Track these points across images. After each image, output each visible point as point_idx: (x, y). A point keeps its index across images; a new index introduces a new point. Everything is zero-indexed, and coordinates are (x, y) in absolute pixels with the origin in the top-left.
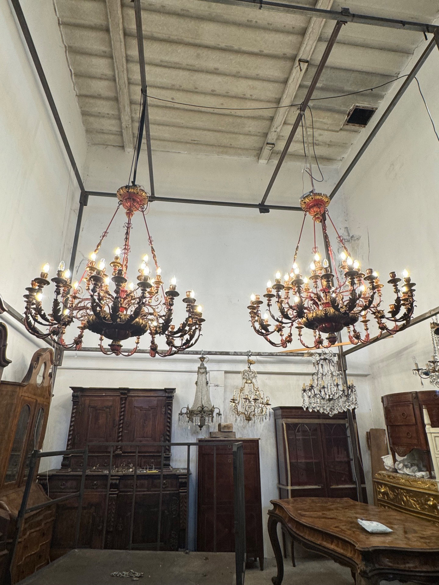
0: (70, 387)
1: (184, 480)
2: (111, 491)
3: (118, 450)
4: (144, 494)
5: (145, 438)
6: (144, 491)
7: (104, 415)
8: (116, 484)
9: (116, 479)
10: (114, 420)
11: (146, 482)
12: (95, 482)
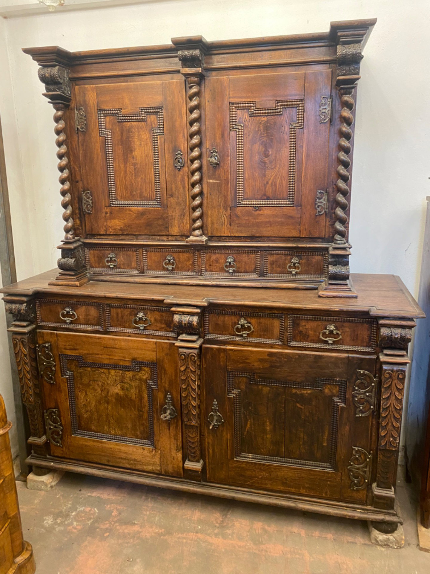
0: (27, 51)
1: (397, 333)
2: (182, 341)
3: (197, 232)
4: (271, 354)
5: (268, 198)
6: (272, 346)
7: (146, 136)
8: (190, 324)
9: (193, 314)
10: (175, 149)
11: (276, 323)
12: (141, 315)
